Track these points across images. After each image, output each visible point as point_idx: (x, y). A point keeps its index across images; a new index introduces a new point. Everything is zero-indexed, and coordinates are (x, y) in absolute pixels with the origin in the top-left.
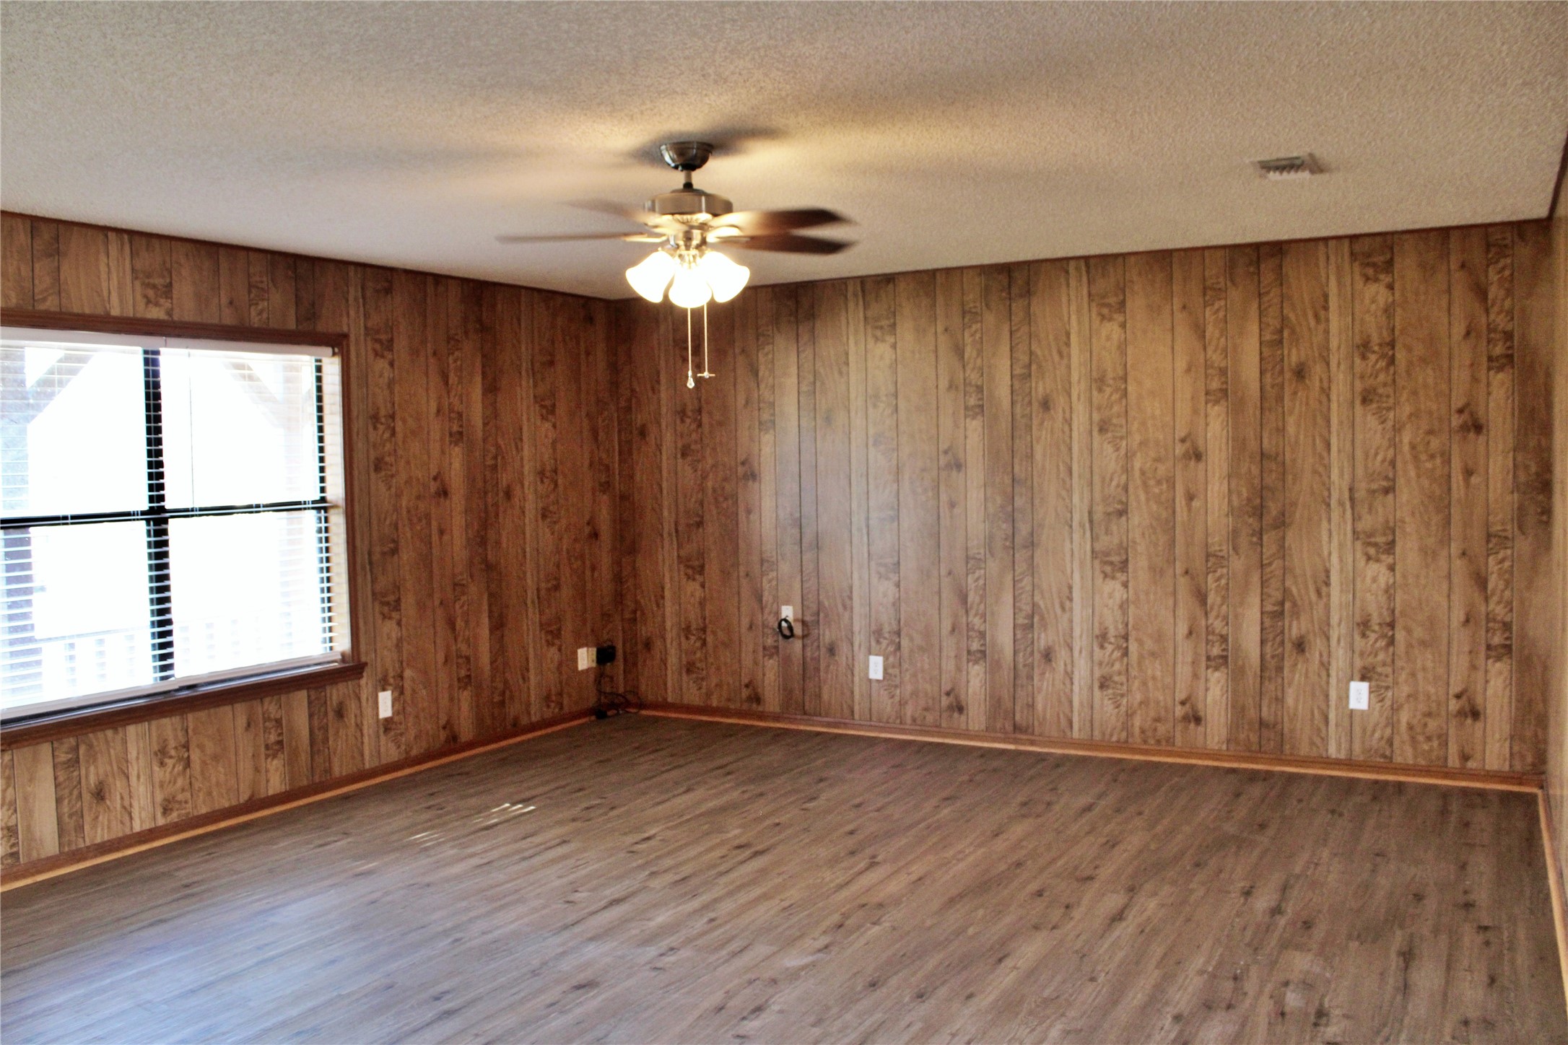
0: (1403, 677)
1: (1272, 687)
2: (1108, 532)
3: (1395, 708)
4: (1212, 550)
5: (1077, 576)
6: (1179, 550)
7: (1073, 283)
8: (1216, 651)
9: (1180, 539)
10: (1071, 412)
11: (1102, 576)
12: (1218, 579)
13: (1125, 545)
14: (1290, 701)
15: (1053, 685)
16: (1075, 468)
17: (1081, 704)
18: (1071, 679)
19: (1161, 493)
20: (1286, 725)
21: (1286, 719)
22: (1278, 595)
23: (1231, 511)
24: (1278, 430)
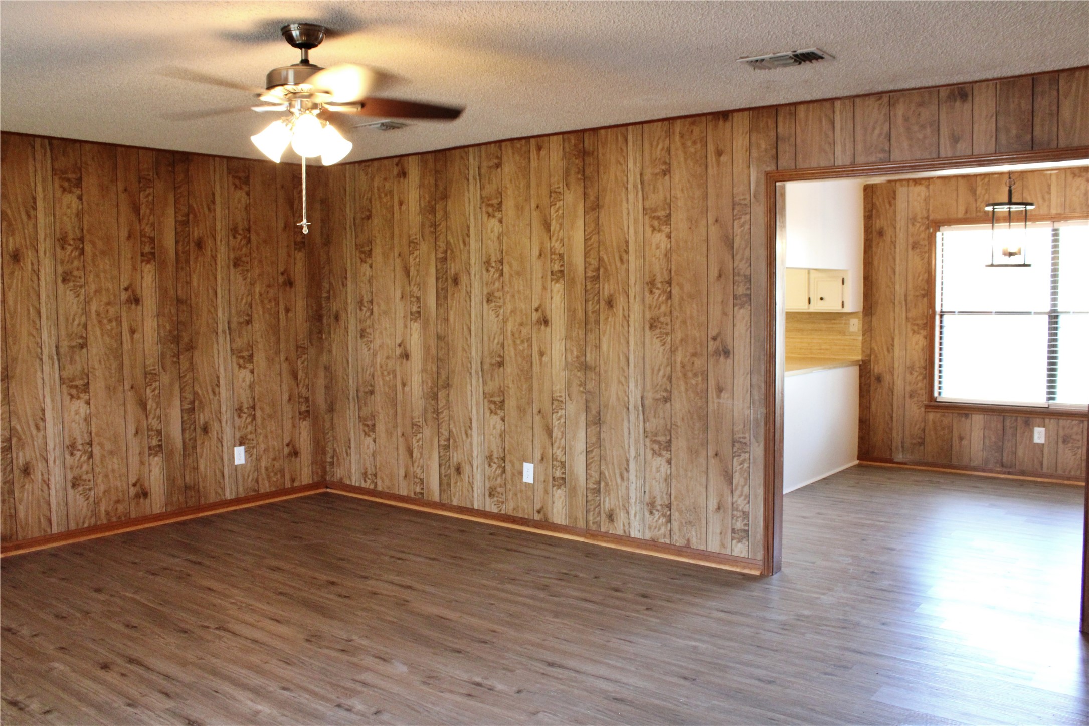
0: (261, 439)
1: (191, 461)
2: (72, 361)
3: (258, 460)
4: (148, 369)
5: (48, 400)
6: (126, 371)
7: (38, 157)
8: (155, 442)
9: (126, 362)
10: (38, 265)
11: (69, 397)
12: (154, 390)
13: (86, 371)
14: (202, 467)
15: (33, 494)
16: (43, 311)
17: (58, 504)
18: (48, 486)
19: (112, 329)
20: (201, 484)
21: (200, 480)
22: (190, 397)
23: (160, 341)
24: (187, 283)
